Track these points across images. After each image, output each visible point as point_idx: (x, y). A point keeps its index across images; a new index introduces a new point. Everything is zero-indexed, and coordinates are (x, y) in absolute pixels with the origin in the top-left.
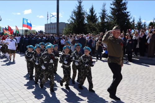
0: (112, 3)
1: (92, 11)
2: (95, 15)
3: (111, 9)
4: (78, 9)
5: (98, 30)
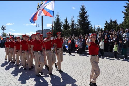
0: (79, 16)
1: (66, 21)
2: (69, 24)
3: (78, 20)
4: (57, 20)
5: (69, 34)
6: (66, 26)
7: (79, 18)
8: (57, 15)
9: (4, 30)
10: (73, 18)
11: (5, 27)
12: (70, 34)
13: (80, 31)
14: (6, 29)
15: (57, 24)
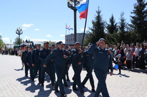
0: (133, 12)
1: (112, 20)
2: (116, 24)
3: (131, 18)
4: (97, 19)
5: (116, 41)
6: (112, 28)
7: (133, 15)
8: (98, 11)
9: (19, 34)
10: (122, 14)
11: (21, 30)
12: (118, 40)
13: (135, 36)
14: (22, 33)
15: (98, 24)
